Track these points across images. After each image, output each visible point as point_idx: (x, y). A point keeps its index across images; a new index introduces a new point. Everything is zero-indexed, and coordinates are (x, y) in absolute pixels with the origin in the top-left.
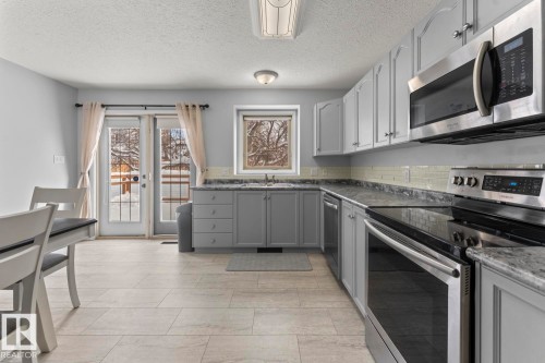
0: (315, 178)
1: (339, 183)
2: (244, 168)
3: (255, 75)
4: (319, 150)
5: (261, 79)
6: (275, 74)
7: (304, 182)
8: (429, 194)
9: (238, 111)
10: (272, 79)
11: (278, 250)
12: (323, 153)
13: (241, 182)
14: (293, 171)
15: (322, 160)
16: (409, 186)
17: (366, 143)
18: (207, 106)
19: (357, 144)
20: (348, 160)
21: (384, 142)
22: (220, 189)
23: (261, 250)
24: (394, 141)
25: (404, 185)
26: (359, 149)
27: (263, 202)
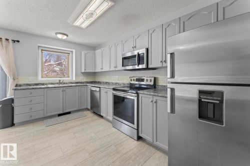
0: (82, 81)
1: (91, 82)
2: (42, 77)
3: (56, 33)
4: (85, 70)
5: (60, 36)
6: (67, 36)
7: (77, 83)
8: (124, 84)
9: (39, 47)
10: (65, 37)
11: (69, 113)
12: (87, 71)
13: (43, 84)
14: (70, 78)
15: (85, 74)
16: (118, 82)
17: (106, 69)
18: (18, 41)
19: (102, 69)
20: (94, 74)
21: (113, 69)
22: (35, 88)
23: (60, 115)
24: (116, 69)
25: (116, 82)
26: (103, 71)
27: (61, 93)
